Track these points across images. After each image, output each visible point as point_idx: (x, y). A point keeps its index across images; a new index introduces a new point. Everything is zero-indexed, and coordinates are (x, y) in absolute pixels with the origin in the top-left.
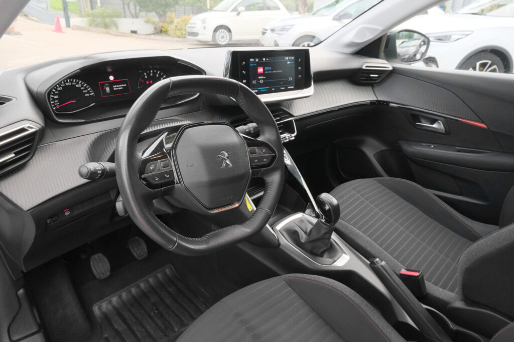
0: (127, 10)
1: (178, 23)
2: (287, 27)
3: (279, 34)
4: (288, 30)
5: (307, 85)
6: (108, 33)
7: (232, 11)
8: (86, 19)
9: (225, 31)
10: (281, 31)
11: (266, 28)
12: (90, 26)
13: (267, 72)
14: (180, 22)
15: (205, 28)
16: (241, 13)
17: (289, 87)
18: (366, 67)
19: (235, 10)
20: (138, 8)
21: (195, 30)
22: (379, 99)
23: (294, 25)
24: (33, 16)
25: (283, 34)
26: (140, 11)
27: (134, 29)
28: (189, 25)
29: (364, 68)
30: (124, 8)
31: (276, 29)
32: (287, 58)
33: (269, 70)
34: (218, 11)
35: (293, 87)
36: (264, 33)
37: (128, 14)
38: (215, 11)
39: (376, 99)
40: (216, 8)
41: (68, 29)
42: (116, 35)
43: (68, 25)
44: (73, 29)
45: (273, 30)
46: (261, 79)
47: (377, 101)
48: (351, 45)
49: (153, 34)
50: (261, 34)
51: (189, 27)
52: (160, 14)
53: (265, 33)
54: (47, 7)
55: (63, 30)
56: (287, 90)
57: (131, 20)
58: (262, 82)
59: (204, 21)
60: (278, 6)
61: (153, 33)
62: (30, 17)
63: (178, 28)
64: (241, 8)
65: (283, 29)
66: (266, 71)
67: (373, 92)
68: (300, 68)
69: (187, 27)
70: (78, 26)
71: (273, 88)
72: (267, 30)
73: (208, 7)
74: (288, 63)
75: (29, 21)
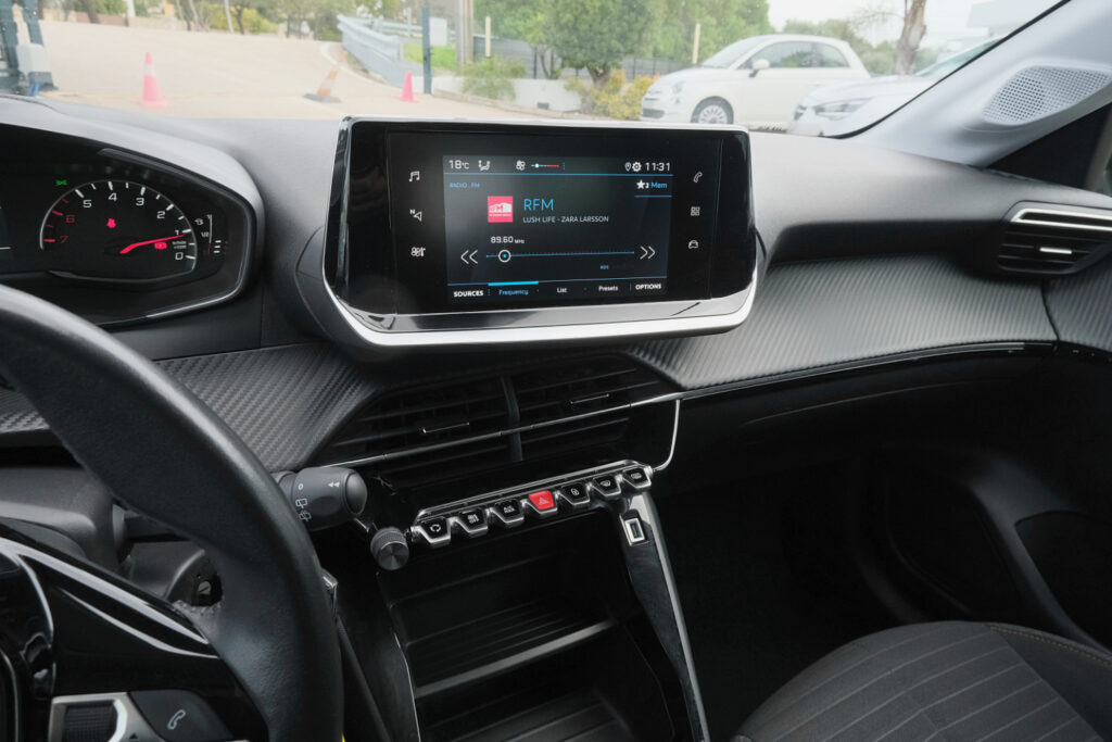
0: (539, 65)
1: (630, 91)
2: (852, 103)
3: (831, 118)
4: (855, 108)
5: (727, 282)
6: (494, 106)
7: (740, 67)
8: (460, 80)
9: (720, 110)
10: (838, 111)
11: (804, 105)
12: (465, 91)
13: (534, 220)
14: (634, 90)
15: (678, 101)
16: (760, 73)
17: (639, 287)
18: (1028, 216)
19: (748, 64)
20: (560, 61)
21: (656, 106)
22: (1066, 337)
23: (870, 99)
24: (377, 72)
25: (842, 118)
26: (563, 66)
27: (544, 101)
28: (648, 96)
29: (1017, 219)
30: (535, 61)
31: (827, 107)
32: (637, 166)
33: (547, 213)
34: (712, 67)
35: (658, 286)
36: (797, 116)
37: (540, 71)
38: (706, 67)
39: (1052, 337)
40: (707, 62)
41: (428, 95)
42: (507, 111)
43: (427, 88)
44: (435, 96)
45: (819, 110)
46: (502, 246)
47: (1059, 343)
48: (978, 133)
49: (579, 111)
50: (793, 117)
51: (647, 99)
52: (596, 72)
53: (801, 114)
54: (399, 54)
55: (415, 98)
56: (627, 296)
57: (542, 82)
58: (505, 257)
59: (678, 88)
60: (845, 60)
61: (578, 108)
62: (371, 73)
63: (627, 100)
64: (761, 63)
65: (844, 108)
66: (529, 214)
67: (1042, 309)
68: (695, 211)
69: (643, 99)
70: (443, 92)
71: (562, 285)
72: (804, 108)
73: (695, 61)
74: (641, 185)
75: (370, 82)
